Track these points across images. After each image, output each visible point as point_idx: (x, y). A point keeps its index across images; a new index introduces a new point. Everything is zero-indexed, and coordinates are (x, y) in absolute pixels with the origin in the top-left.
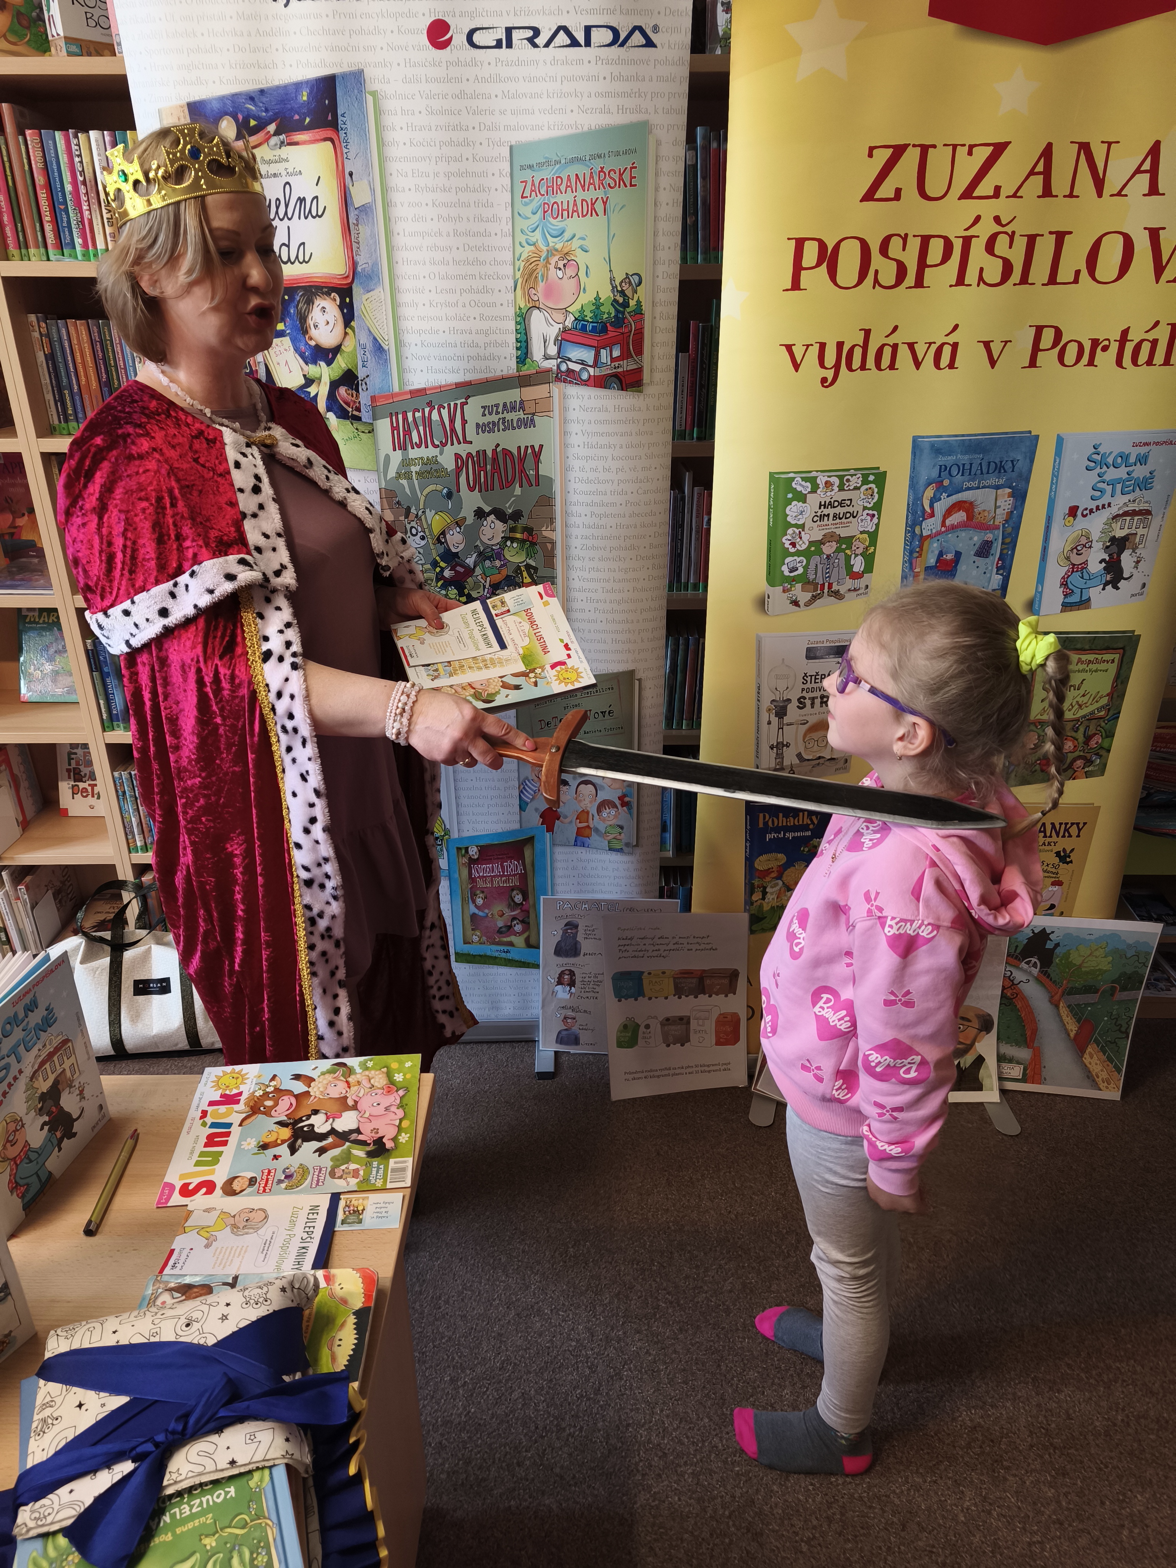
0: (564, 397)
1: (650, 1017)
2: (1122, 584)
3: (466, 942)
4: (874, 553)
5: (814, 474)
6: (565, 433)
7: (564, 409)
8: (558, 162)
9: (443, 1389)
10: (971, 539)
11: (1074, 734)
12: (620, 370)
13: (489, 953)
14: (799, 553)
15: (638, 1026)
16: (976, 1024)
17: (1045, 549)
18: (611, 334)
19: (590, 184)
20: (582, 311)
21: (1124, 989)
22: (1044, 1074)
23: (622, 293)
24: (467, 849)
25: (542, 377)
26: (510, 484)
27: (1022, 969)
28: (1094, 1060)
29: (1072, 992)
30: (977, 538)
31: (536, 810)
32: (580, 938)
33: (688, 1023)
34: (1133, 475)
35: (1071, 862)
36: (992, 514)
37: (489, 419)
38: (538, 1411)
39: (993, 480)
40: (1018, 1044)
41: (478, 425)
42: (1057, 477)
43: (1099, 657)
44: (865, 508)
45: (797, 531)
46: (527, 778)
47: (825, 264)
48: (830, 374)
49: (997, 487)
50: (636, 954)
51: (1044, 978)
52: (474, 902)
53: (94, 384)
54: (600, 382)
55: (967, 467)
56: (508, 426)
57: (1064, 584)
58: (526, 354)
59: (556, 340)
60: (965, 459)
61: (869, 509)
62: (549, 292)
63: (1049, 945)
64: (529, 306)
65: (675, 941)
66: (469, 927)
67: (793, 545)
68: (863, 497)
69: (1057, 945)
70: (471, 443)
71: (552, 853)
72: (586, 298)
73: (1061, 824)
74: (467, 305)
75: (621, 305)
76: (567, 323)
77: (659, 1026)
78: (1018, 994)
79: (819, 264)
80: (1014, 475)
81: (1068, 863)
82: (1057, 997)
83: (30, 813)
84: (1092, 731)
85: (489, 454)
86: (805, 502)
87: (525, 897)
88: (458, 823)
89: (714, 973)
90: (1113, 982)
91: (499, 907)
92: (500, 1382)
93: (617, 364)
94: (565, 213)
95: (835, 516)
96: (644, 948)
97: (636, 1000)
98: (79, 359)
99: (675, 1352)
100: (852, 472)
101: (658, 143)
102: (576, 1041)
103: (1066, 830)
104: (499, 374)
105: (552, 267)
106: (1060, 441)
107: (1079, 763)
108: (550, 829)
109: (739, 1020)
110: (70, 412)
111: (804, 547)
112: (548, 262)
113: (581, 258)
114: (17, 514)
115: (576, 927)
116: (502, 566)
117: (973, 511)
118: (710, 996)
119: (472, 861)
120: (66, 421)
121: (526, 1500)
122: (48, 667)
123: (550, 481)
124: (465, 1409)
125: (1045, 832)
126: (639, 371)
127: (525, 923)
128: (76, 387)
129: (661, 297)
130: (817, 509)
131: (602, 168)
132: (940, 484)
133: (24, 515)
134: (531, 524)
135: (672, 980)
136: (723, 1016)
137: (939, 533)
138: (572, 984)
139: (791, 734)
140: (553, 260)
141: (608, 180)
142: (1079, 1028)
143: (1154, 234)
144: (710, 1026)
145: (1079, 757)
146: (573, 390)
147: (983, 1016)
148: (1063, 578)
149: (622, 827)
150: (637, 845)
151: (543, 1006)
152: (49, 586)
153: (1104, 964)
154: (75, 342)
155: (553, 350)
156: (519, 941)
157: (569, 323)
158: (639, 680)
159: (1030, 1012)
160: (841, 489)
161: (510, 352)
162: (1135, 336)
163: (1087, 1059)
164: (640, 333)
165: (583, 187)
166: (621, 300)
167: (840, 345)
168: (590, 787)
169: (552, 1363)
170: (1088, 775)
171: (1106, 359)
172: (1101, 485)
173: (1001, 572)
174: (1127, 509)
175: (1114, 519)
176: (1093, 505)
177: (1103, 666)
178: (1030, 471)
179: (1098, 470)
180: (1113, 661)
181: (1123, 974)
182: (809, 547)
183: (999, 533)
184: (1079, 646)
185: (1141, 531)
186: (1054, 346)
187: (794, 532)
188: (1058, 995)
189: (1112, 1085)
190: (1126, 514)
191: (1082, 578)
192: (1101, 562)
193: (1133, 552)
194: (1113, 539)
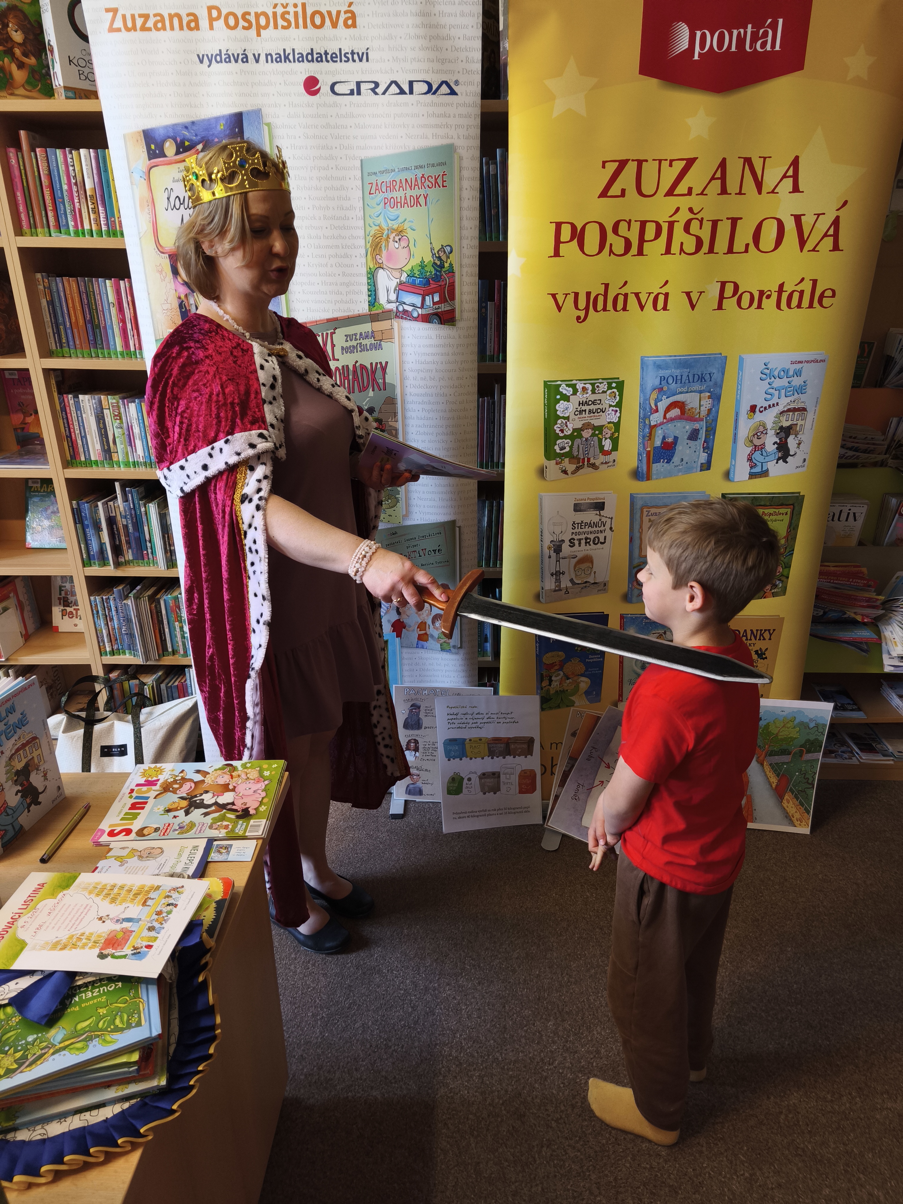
0: (400, 329)
1: (471, 773)
2: (789, 459)
4: (618, 437)
5: (574, 382)
6: (401, 354)
7: (401, 337)
8: (393, 171)
9: (306, 1021)
10: (684, 428)
12: (440, 310)
14: (566, 437)
15: (462, 779)
17: (735, 435)
18: (433, 286)
19: (415, 185)
20: (412, 270)
21: (809, 752)
22: (755, 815)
23: (439, 258)
25: (386, 315)
26: (365, 389)
28: (790, 804)
29: (772, 754)
30: (688, 427)
32: (422, 715)
33: (499, 777)
34: (792, 384)
35: (766, 658)
36: (698, 410)
37: (350, 343)
38: (372, 1035)
39: (697, 386)
41: (342, 348)
42: (741, 385)
43: (777, 511)
44: (610, 406)
45: (564, 421)
47: (576, 240)
48: (582, 314)
49: (700, 392)
50: (461, 725)
53: (81, 322)
54: (426, 319)
55: (679, 378)
56: (364, 348)
57: (750, 459)
58: (375, 299)
59: (395, 290)
60: (677, 372)
61: (613, 406)
62: (390, 257)
64: (376, 267)
65: (487, 716)
67: (562, 431)
68: (609, 398)
70: (338, 360)
71: (401, 653)
72: (415, 261)
73: (757, 630)
74: (334, 265)
75: (439, 266)
76: (402, 279)
77: (478, 779)
79: (572, 239)
80: (711, 383)
81: (764, 659)
82: (761, 758)
83: (31, 628)
85: (351, 368)
86: (569, 401)
89: (516, 740)
90: (801, 746)
92: (348, 1016)
93: (437, 306)
94: (399, 204)
95: (590, 411)
96: (466, 721)
97: (461, 759)
98: (70, 305)
99: (474, 997)
100: (600, 381)
101: (461, 158)
102: (420, 792)
103: (761, 635)
104: (356, 313)
105: (391, 240)
106: (741, 360)
107: (768, 586)
108: (399, 635)
109: (535, 775)
110: (64, 341)
111: (569, 432)
112: (388, 237)
113: (410, 234)
114: (27, 414)
115: (418, 707)
117: (684, 409)
118: (514, 757)
120: (61, 347)
121: (359, 1093)
122: (46, 523)
123: (393, 386)
124: (321, 1034)
125: (746, 636)
126: (453, 311)
128: (68, 324)
129: (466, 261)
130: (577, 407)
131: (423, 175)
132: (661, 389)
133: (31, 415)
134: (381, 416)
135: (486, 744)
136: (524, 771)
137: (662, 424)
138: (416, 750)
139: (564, 565)
140: (392, 237)
141: (427, 183)
142: (779, 781)
143: (798, 219)
144: (515, 779)
146: (407, 324)
148: (749, 455)
150: (461, 647)
152: (46, 462)
153: (794, 733)
154: (68, 292)
155: (393, 297)
157: (404, 278)
158: (460, 527)
160: (593, 392)
161: (364, 298)
162: (788, 288)
163: (785, 804)
164: (452, 286)
165: (411, 187)
166: (438, 263)
167: (588, 294)
169: (385, 1004)
170: (774, 595)
171: (769, 304)
172: (771, 391)
173: (706, 451)
174: (789, 407)
175: (781, 414)
176: (766, 404)
177: (780, 517)
178: (722, 381)
179: (768, 380)
180: (786, 514)
181: (808, 741)
182: (573, 433)
183: (704, 423)
184: (762, 503)
185: (800, 422)
186: (734, 295)
187: (562, 422)
188: (763, 756)
189: (804, 823)
190: (789, 410)
191: (762, 455)
192: (774, 444)
193: (796, 436)
194: (781, 428)
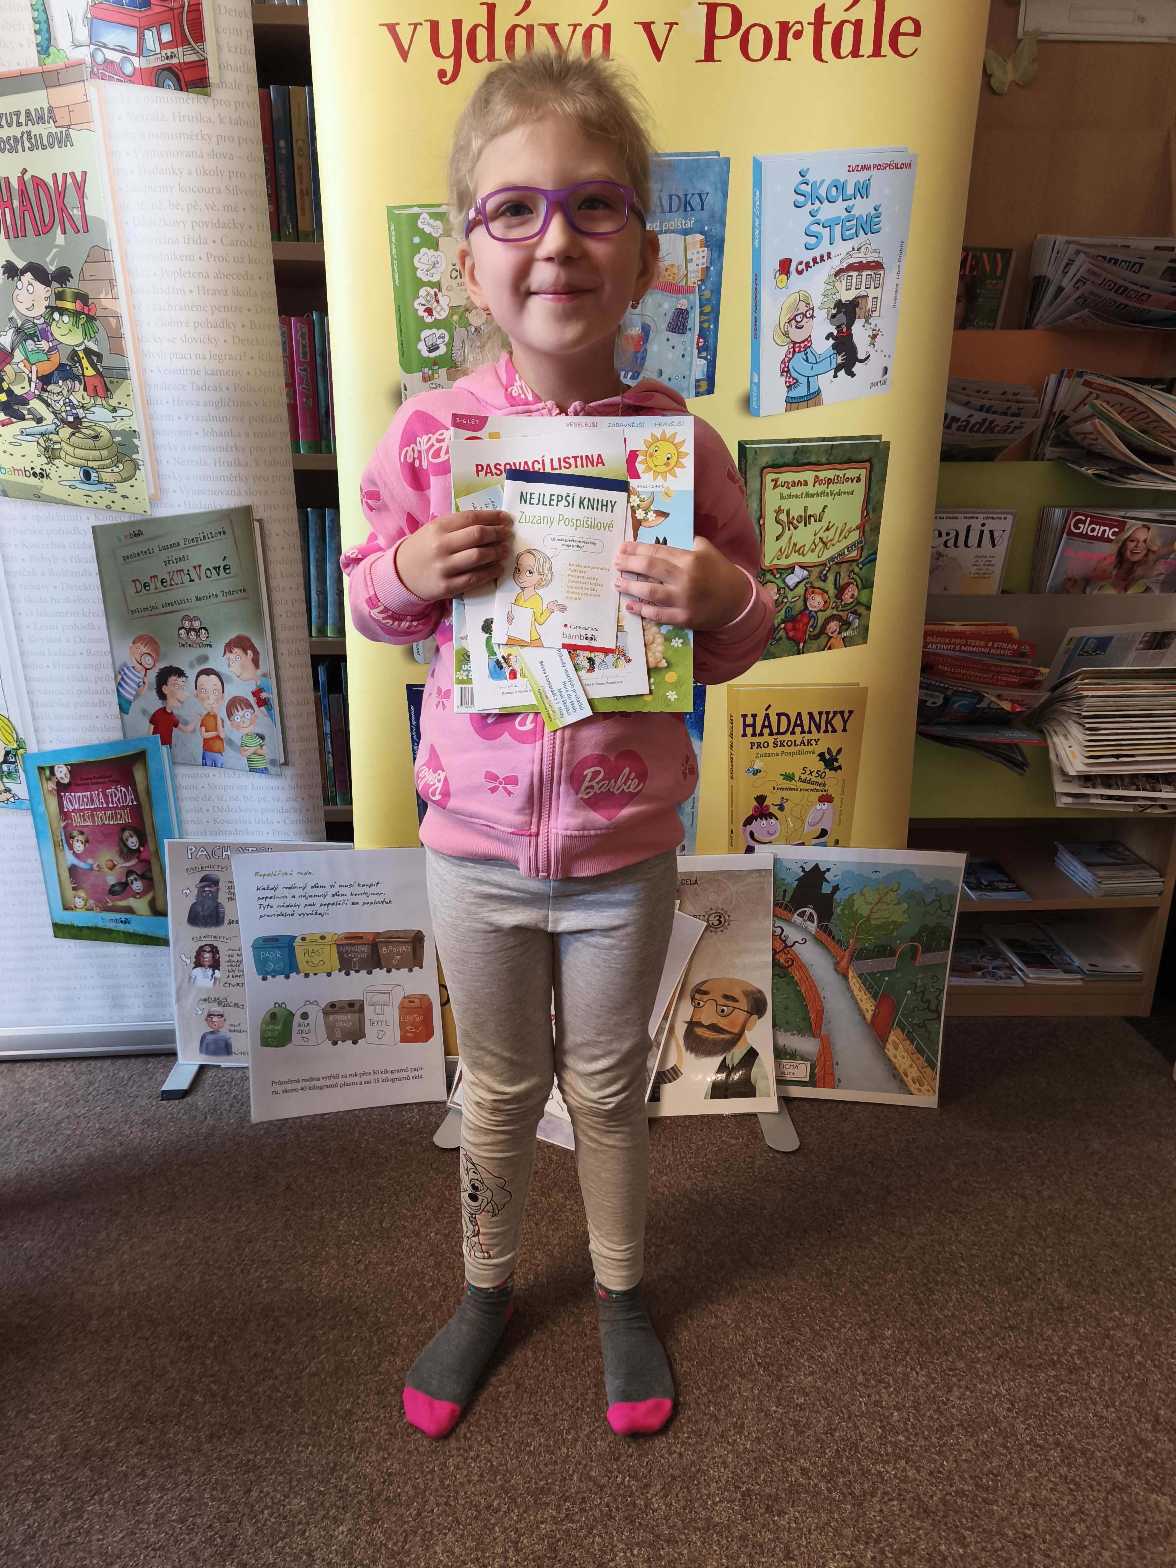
0: (103, 101)
1: (308, 1003)
2: (857, 368)
3: (66, 908)
6: (111, 154)
7: (105, 118)
10: (660, 306)
11: (821, 584)
13: (101, 924)
14: (437, 324)
15: (291, 1015)
16: (744, 1004)
17: (756, 322)
21: (927, 949)
22: (837, 1073)
24: (52, 769)
25: (73, 73)
26: (48, 228)
27: (794, 924)
28: (900, 1052)
29: (861, 955)
30: (668, 304)
31: (144, 712)
32: (222, 899)
33: (362, 1010)
34: (856, 212)
35: (840, 767)
36: (683, 271)
37: (8, 132)
39: (677, 221)
40: (800, 1032)
42: (760, 218)
43: (841, 473)
45: (432, 292)
46: (125, 665)
48: (448, 65)
49: (686, 232)
50: (284, 911)
51: (824, 937)
52: (71, 847)
56: (37, 143)
57: (786, 371)
58: (49, 39)
59: (85, 18)
63: (826, 889)
65: (333, 891)
66: (68, 884)
67: (429, 311)
69: (836, 888)
71: (174, 776)
73: (820, 713)
77: (321, 1015)
78: (794, 960)
80: (705, 215)
81: (836, 770)
82: (844, 963)
84: (844, 579)
85: (14, 183)
86: (436, 247)
87: (143, 841)
88: (36, 730)
89: (390, 938)
90: (913, 939)
91: (107, 855)
93: (169, 52)
96: (292, 902)
97: (287, 977)
102: (226, 1049)
103: (829, 722)
104: (14, 67)
106: (757, 165)
107: (833, 626)
108: (167, 740)
109: (430, 1006)
111: (443, 315)
115: (216, 883)
116: (51, 349)
118: (389, 971)
119: (61, 788)
123: (102, 223)
125: (801, 725)
126: (202, 64)
127: (147, 878)
134: (85, 288)
135: (334, 947)
136: (409, 999)
138: (215, 965)
142: (877, 1007)
144: (392, 1015)
145: (833, 618)
146: (115, 91)
147: (752, 993)
148: (783, 362)
149: (262, 737)
150: (286, 763)
151: (178, 999)
153: (899, 914)
155: (82, 33)
156: (141, 905)
158: (260, 521)
159: (813, 986)
161: (29, 40)
162: (832, 17)
163: (890, 1051)
164: (196, 10)
167: (457, 25)
168: (213, 677)
170: (847, 642)
171: (801, 48)
172: (816, 228)
173: (704, 354)
174: (851, 261)
175: (836, 275)
176: (808, 257)
177: (847, 487)
178: (724, 210)
179: (809, 207)
180: (859, 480)
181: (925, 928)
182: (450, 315)
183: (695, 298)
184: (813, 459)
185: (872, 293)
186: (734, 32)
187: (428, 294)
188: (845, 960)
189: (926, 1087)
190: (851, 268)
191: (807, 361)
192: (827, 338)
193: (867, 321)
194: (839, 304)
